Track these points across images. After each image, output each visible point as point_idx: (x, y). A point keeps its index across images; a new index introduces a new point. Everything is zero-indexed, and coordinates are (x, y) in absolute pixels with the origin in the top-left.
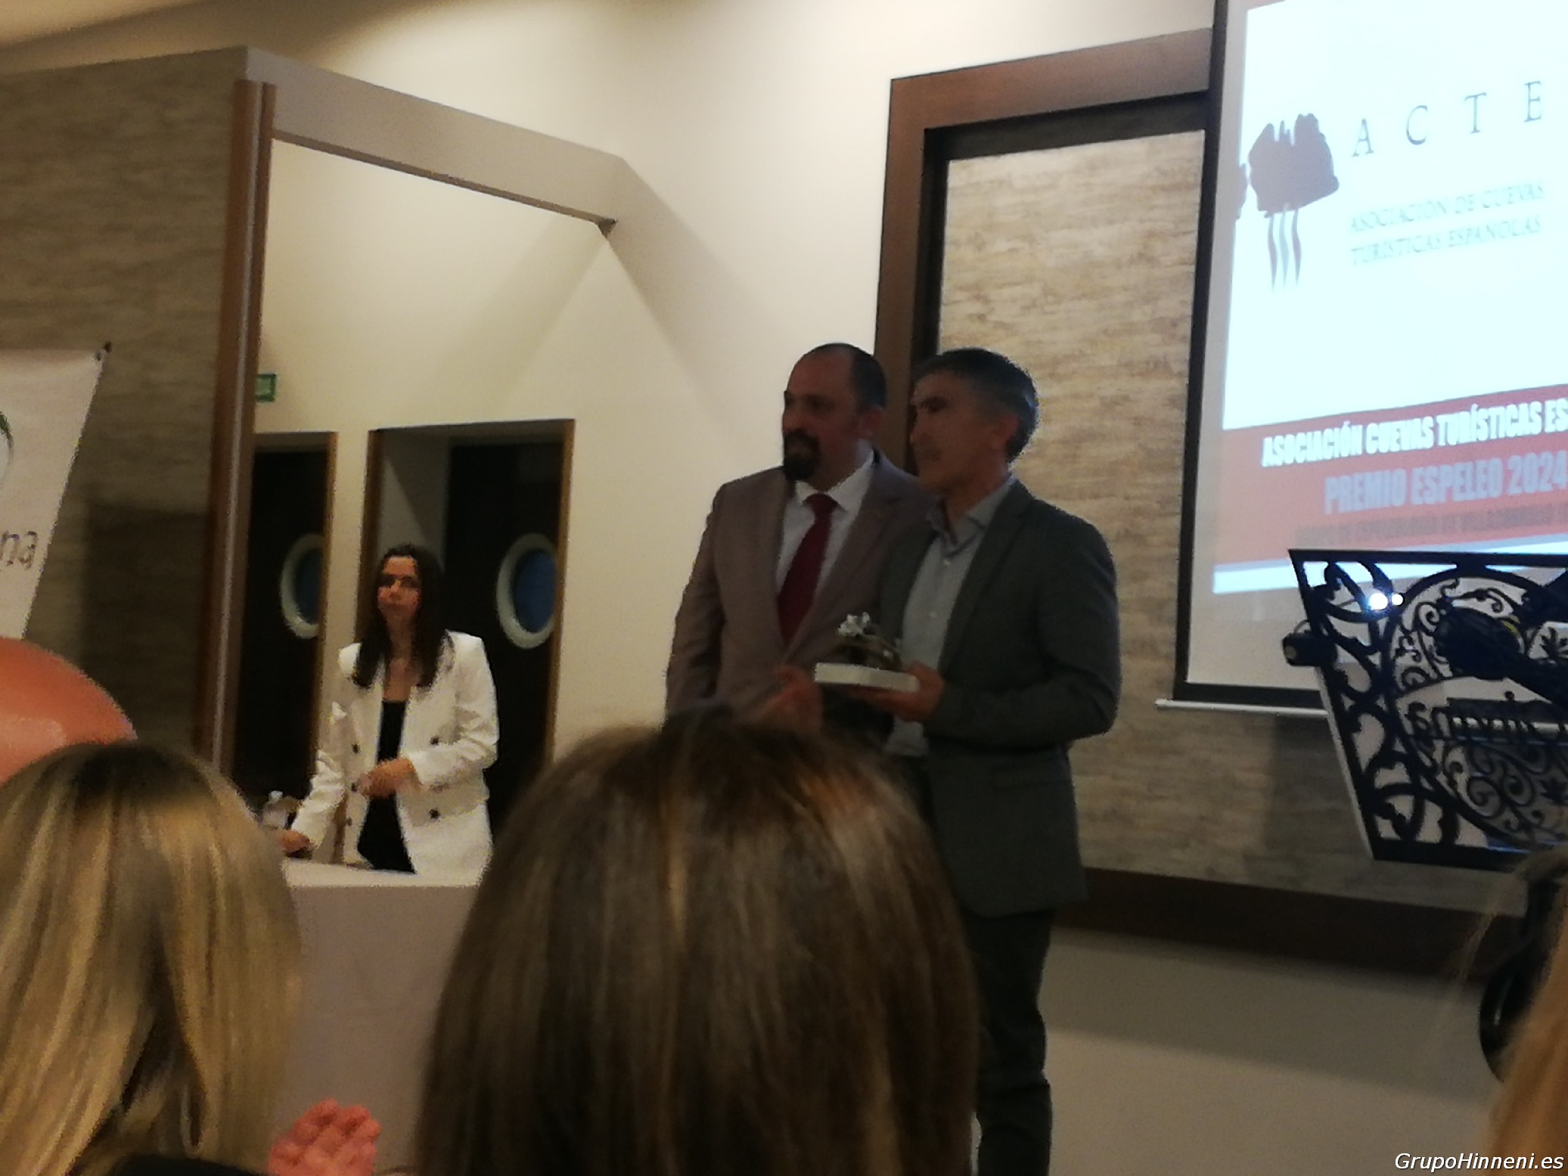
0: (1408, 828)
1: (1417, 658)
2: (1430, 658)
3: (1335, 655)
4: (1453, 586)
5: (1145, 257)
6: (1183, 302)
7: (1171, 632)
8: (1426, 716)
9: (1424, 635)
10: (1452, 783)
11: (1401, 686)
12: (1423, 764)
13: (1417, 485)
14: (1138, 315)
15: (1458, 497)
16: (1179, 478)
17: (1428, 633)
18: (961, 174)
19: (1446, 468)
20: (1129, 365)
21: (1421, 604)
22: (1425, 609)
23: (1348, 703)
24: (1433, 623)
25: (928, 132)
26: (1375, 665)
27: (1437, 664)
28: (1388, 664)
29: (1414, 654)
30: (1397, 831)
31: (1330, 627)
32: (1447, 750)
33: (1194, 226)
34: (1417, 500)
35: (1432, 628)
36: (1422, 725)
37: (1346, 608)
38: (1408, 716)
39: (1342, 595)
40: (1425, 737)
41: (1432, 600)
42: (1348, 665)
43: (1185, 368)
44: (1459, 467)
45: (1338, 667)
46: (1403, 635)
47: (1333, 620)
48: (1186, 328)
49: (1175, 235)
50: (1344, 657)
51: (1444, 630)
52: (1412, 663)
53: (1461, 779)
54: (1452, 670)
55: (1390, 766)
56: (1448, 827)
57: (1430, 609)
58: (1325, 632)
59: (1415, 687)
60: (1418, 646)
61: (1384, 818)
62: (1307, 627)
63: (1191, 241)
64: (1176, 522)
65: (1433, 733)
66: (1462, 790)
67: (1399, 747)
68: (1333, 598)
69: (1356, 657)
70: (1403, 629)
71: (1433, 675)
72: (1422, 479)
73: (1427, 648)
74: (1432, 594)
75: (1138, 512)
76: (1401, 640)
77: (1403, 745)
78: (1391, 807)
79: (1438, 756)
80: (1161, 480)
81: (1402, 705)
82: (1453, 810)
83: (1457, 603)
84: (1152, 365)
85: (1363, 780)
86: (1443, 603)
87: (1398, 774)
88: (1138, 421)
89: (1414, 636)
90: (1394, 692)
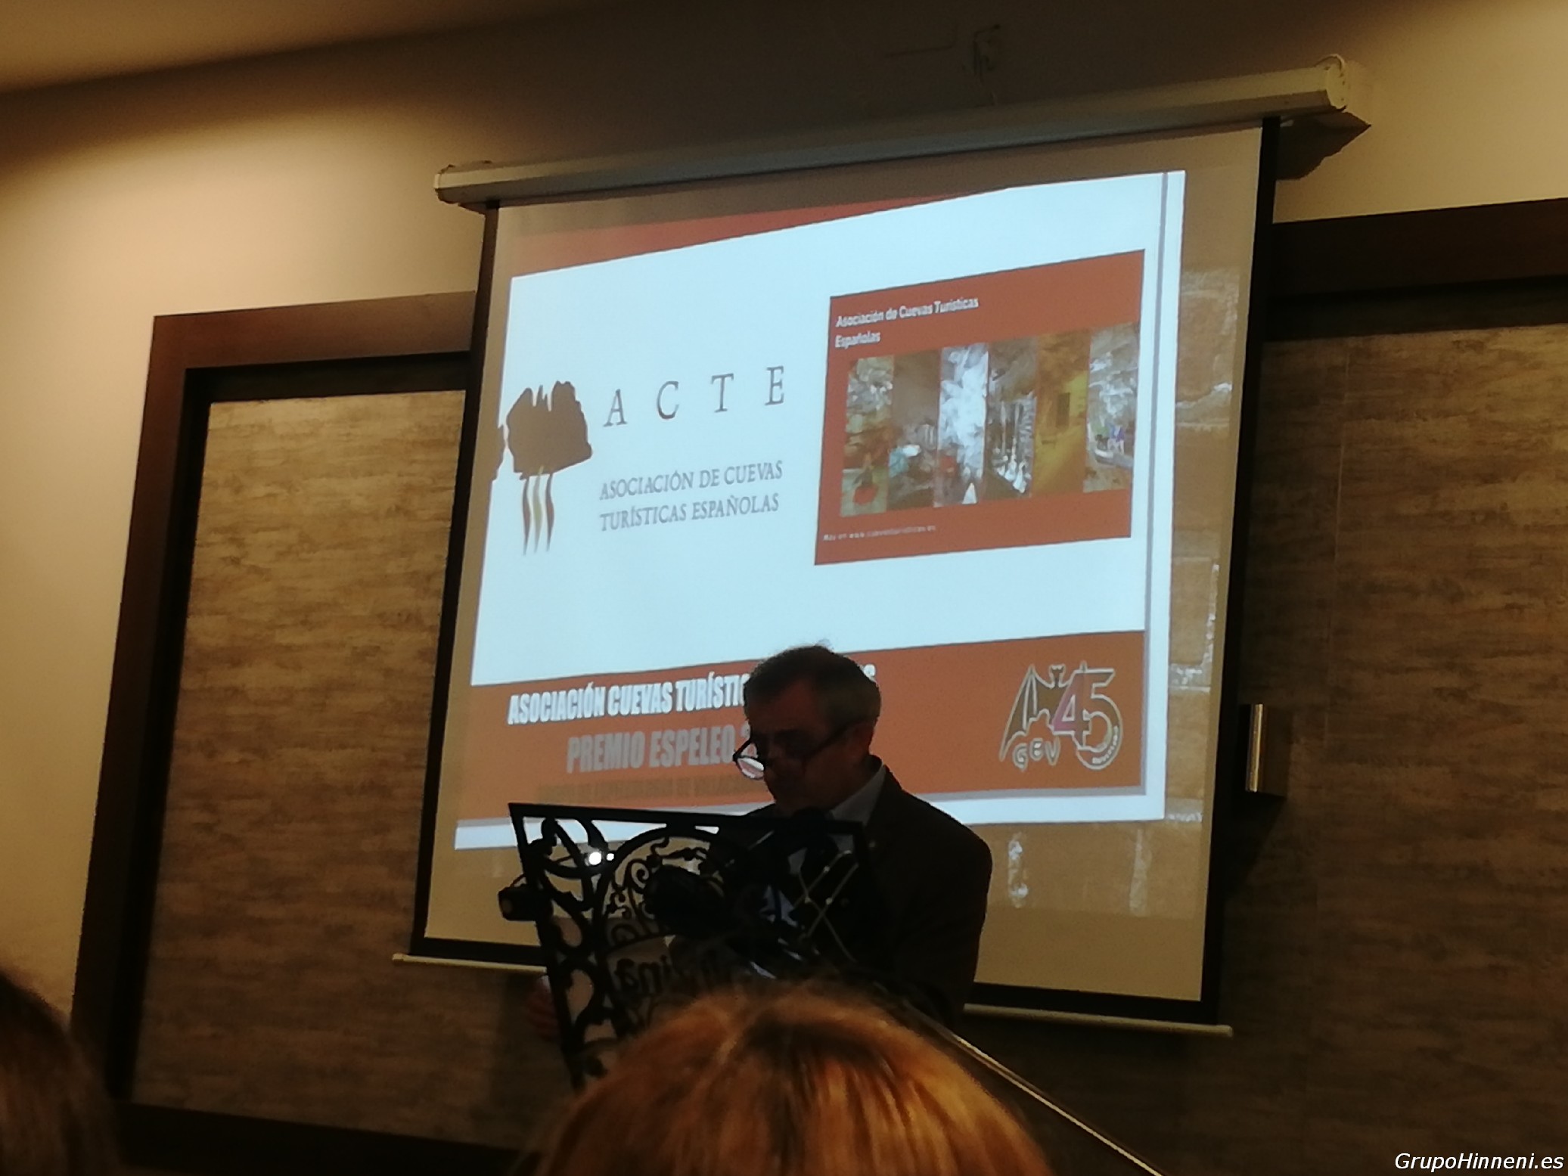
1: (627, 915)
2: (639, 915)
3: (551, 910)
4: (664, 845)
5: (401, 510)
6: (438, 557)
7: (411, 886)
8: (634, 972)
9: (634, 893)
11: (612, 943)
13: (655, 748)
14: (392, 568)
15: (693, 761)
16: (426, 732)
17: (639, 891)
18: (222, 416)
19: (683, 733)
20: (380, 616)
21: (632, 862)
22: (636, 867)
23: (561, 958)
24: (642, 881)
25: (189, 371)
26: (585, 920)
27: (646, 922)
28: (600, 919)
31: (546, 881)
33: (453, 483)
34: (654, 763)
35: (642, 885)
36: (630, 982)
37: (564, 863)
38: (617, 973)
39: (558, 852)
40: (632, 992)
41: (645, 858)
42: (562, 919)
43: (437, 621)
44: (695, 732)
45: (553, 922)
46: (615, 892)
48: (439, 583)
49: (433, 491)
50: (558, 911)
51: (653, 888)
52: (623, 920)
54: (659, 926)
55: (599, 1022)
57: (641, 866)
59: (623, 944)
60: (627, 903)
61: (592, 1074)
62: (523, 881)
63: (449, 497)
64: (422, 775)
65: (640, 990)
67: (607, 1003)
68: (550, 853)
69: (569, 913)
70: (615, 886)
71: (642, 932)
72: (660, 742)
73: (637, 903)
74: (643, 852)
75: (384, 763)
76: (612, 897)
77: (612, 1001)
78: (598, 1063)
80: (409, 732)
81: (613, 962)
83: (665, 862)
84: (404, 618)
85: (572, 1034)
86: (653, 860)
87: (604, 1030)
88: (388, 672)
89: (625, 892)
90: (605, 948)
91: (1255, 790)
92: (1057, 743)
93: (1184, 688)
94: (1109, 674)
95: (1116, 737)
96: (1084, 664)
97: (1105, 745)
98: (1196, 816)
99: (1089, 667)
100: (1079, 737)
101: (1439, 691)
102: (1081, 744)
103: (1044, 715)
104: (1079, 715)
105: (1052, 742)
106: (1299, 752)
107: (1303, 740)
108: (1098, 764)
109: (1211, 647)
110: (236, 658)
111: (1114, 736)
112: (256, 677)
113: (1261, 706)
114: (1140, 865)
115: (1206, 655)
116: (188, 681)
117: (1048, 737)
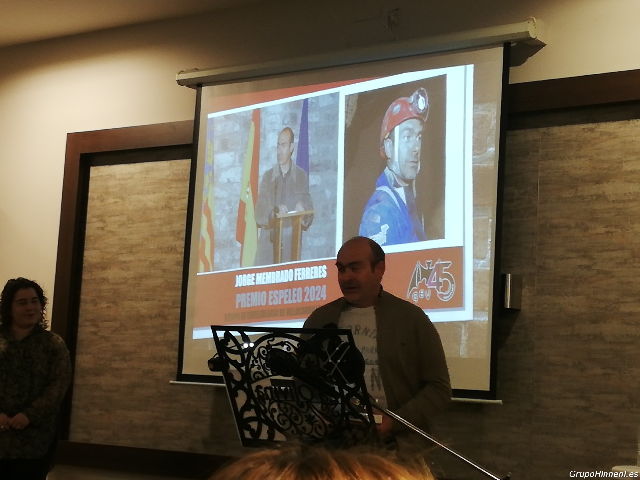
0: (256, 434)
1: (259, 368)
2: (264, 368)
3: (229, 367)
4: (272, 340)
5: (167, 207)
6: (183, 225)
7: (176, 354)
8: (262, 390)
9: (261, 359)
10: (272, 416)
11: (254, 379)
12: (261, 409)
13: (271, 298)
14: (165, 229)
15: (286, 302)
16: (180, 293)
17: (263, 358)
18: (96, 172)
19: (281, 291)
20: (161, 248)
21: (260, 348)
22: (262, 349)
23: (233, 385)
24: (264, 355)
25: (81, 155)
26: (243, 371)
27: (266, 370)
28: (248, 370)
29: (258, 366)
30: (251, 435)
31: (226, 356)
32: (270, 404)
33: (187, 196)
34: (270, 303)
35: (265, 356)
36: (261, 394)
37: (232, 348)
38: (256, 391)
39: (231, 344)
40: (262, 398)
41: (265, 346)
42: (233, 371)
43: (183, 250)
44: (286, 291)
45: (229, 371)
46: (253, 359)
47: (228, 354)
48: (183, 235)
49: (180, 199)
50: (232, 368)
51: (269, 357)
52: (257, 370)
53: (276, 415)
54: (272, 372)
55: (250, 410)
56: (271, 434)
57: (264, 349)
58: (224, 358)
59: (258, 379)
60: (259, 363)
61: (247, 430)
62: (217, 356)
63: (186, 201)
64: (179, 310)
65: (265, 397)
66: (276, 418)
67: (252, 402)
68: (228, 345)
69: (236, 368)
70: (254, 357)
71: (265, 375)
72: (272, 295)
73: (263, 364)
74: (264, 343)
75: (164, 306)
76: (253, 361)
77: (254, 402)
78: (250, 426)
79: (267, 406)
80: (174, 293)
81: (254, 386)
82: (273, 426)
83: (273, 347)
84: (170, 249)
85: (239, 415)
86: (268, 347)
87: (251, 413)
88: (164, 270)
89: (258, 359)
90: (251, 381)
91: (508, 307)
92: (430, 291)
93: (479, 268)
94: (450, 263)
95: (453, 288)
96: (439, 259)
97: (449, 291)
98: (485, 318)
99: (442, 261)
100: (438, 288)
101: (580, 266)
102: (439, 291)
103: (424, 280)
104: (438, 280)
105: (428, 291)
106: (525, 292)
107: (527, 287)
108: (446, 299)
109: (490, 251)
110: (104, 267)
111: (452, 288)
112: (112, 274)
113: (510, 274)
114: (464, 338)
115: (487, 255)
116: (85, 276)
117: (426, 289)
